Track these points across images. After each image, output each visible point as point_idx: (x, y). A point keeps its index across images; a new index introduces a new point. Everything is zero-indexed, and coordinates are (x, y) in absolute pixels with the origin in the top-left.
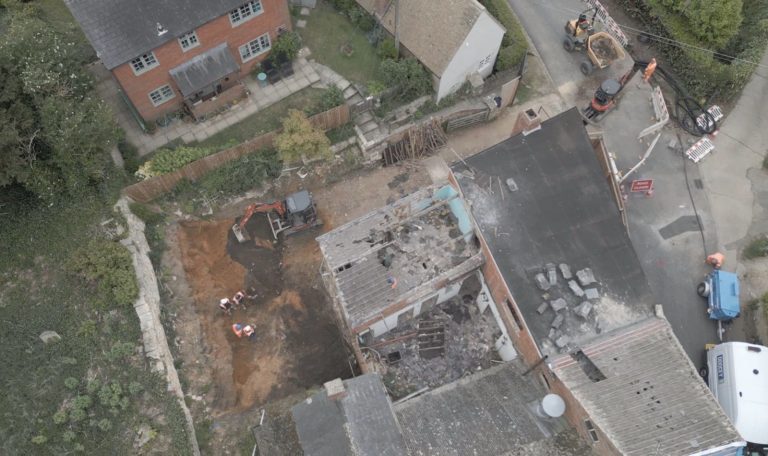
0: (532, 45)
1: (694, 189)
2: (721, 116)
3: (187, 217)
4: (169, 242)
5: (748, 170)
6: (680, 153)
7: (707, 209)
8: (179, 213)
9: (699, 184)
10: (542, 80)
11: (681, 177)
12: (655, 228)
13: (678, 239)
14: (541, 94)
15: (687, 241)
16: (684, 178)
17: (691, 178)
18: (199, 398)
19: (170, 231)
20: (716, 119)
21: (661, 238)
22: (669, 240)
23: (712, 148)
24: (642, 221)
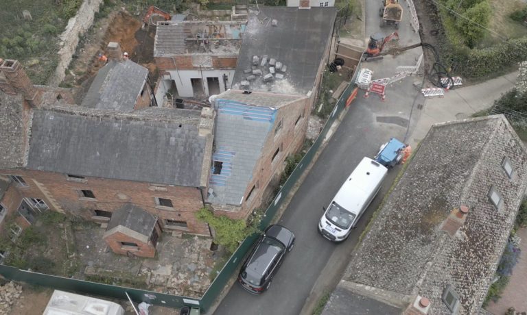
0: (364, 16)
1: (415, 108)
2: (461, 84)
3: (126, 12)
4: (110, 16)
5: (459, 114)
6: (418, 89)
7: (416, 120)
8: (124, 8)
9: (420, 107)
10: (359, 32)
11: (412, 100)
12: (375, 115)
13: (386, 125)
14: (353, 38)
15: (391, 128)
16: (413, 101)
17: (418, 102)
18: (74, 75)
19: (114, 12)
20: (455, 84)
21: (375, 120)
22: (379, 123)
23: (442, 94)
24: (369, 110)
